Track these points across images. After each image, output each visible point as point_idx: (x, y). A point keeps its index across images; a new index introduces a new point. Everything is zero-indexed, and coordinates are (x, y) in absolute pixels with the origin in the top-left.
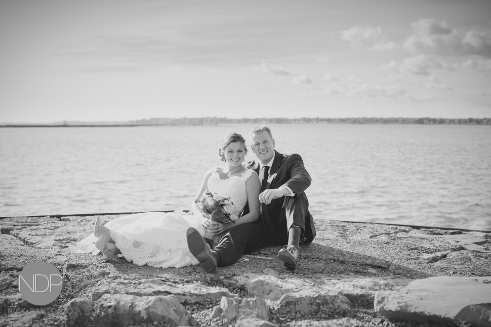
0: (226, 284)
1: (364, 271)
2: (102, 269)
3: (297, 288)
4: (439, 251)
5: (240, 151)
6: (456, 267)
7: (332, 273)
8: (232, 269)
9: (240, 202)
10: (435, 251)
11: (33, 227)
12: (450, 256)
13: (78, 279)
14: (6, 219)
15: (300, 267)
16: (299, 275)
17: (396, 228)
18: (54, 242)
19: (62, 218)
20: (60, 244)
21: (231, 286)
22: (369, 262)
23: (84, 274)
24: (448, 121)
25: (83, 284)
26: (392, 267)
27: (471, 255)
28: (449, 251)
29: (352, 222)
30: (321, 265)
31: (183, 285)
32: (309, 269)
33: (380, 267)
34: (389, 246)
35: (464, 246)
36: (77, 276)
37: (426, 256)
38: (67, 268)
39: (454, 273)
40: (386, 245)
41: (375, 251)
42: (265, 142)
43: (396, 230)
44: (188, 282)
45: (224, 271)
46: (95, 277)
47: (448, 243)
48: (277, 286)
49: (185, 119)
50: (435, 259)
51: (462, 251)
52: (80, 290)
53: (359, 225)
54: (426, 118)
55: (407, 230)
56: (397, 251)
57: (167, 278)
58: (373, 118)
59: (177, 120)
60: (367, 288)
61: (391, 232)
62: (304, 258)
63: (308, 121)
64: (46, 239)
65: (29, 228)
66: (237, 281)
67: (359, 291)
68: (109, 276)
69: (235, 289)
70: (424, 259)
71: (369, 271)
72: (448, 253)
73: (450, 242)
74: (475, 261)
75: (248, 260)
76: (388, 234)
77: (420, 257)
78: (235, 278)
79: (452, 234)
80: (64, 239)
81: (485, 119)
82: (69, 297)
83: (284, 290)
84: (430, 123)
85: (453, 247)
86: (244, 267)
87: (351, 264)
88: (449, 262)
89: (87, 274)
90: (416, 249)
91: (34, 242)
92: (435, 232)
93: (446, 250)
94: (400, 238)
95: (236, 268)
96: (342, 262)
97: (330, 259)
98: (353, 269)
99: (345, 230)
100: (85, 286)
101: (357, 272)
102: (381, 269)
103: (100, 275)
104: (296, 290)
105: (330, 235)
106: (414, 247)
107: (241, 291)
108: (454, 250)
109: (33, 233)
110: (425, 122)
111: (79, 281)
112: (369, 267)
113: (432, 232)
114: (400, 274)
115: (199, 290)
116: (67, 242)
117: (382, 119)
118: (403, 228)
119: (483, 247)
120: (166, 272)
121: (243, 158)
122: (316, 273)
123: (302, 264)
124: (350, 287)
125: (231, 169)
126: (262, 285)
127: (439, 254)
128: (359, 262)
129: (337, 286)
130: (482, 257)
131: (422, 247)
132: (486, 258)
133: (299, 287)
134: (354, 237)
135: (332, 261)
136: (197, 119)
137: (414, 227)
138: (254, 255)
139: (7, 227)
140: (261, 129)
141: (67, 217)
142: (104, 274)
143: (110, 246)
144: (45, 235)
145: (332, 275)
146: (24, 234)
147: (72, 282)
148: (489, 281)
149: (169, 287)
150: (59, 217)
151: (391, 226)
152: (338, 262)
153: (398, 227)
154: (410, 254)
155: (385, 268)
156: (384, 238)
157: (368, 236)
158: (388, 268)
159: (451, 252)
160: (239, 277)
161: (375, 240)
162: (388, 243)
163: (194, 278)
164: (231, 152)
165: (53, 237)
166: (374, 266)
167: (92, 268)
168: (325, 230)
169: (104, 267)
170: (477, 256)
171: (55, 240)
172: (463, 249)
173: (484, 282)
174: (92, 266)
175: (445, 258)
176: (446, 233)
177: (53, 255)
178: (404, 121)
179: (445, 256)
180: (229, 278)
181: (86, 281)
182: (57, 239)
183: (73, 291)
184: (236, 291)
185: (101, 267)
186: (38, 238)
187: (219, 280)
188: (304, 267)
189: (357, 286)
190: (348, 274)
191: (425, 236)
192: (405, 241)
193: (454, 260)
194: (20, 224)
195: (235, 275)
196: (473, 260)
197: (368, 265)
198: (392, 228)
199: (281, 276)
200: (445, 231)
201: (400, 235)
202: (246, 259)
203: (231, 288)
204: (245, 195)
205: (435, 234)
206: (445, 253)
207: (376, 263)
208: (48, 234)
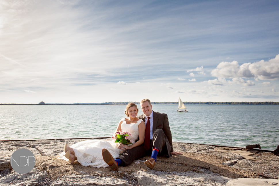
0: (128, 177)
1: (198, 170)
2: (67, 168)
3: (164, 182)
4: (232, 159)
5: (135, 111)
6: (244, 169)
7: (181, 171)
8: (131, 169)
9: (136, 135)
10: (230, 159)
11: (47, 145)
12: (239, 162)
13: (53, 174)
14: (36, 141)
15: (165, 168)
16: (165, 172)
17: (208, 147)
18: (52, 152)
19: (62, 140)
20: (54, 153)
21: (130, 178)
22: (199, 165)
23: (57, 171)
24: (218, 103)
25: (55, 176)
26: (211, 169)
27: (249, 162)
28: (237, 160)
29: (187, 143)
30: (175, 166)
31: (105, 178)
32: (170, 169)
33: (205, 168)
34: (207, 156)
35: (244, 157)
36: (53, 172)
37: (227, 162)
38: (49, 168)
39: (244, 172)
40: (206, 156)
41: (201, 159)
42: (147, 107)
43: (208, 148)
44: (108, 176)
45: (128, 170)
46: (62, 173)
47: (236, 155)
48: (153, 180)
49: (121, 102)
50: (232, 164)
51: (244, 159)
52: (53, 180)
53: (191, 145)
54: (209, 102)
55: (213, 147)
56: (212, 159)
57: (98, 173)
58: (189, 102)
59: (118, 103)
60: (201, 181)
61: (206, 149)
62: (167, 162)
63: (165, 103)
64: (50, 150)
65: (44, 145)
66: (134, 175)
67: (197, 184)
68: (69, 172)
69: (132, 180)
70: (226, 164)
71: (200, 170)
72: (237, 161)
73: (237, 155)
74: (252, 166)
75: (140, 163)
76: (205, 150)
77: (224, 162)
78: (133, 173)
79: (235, 150)
80: (57, 151)
81: (232, 102)
82: (47, 184)
83: (157, 182)
84: (211, 104)
85: (239, 157)
86: (138, 167)
87: (191, 166)
88: (239, 165)
89: (58, 171)
90: (221, 158)
91: (44, 152)
92: (226, 149)
93: (236, 159)
94: (211, 152)
95: (134, 168)
96: (186, 165)
97: (180, 163)
98: (192, 169)
99: (185, 147)
100: (56, 178)
101: (194, 171)
102: (206, 169)
103: (65, 172)
104: (164, 183)
105: (178, 150)
106: (219, 157)
107: (135, 181)
108: (240, 159)
109: (45, 147)
110: (209, 103)
111: (54, 175)
112: (200, 168)
113: (225, 148)
114: (216, 173)
115: (113, 181)
116: (58, 152)
117: (193, 102)
118: (211, 147)
119: (253, 158)
120: (99, 170)
121: (137, 114)
122: (173, 171)
123: (166, 166)
124: (192, 181)
125: (131, 119)
126: (146, 179)
127: (233, 161)
128: (194, 165)
129: (185, 180)
130: (255, 163)
131: (224, 157)
132: (258, 164)
133: (166, 181)
134: (189, 151)
135: (181, 164)
136: (126, 102)
137: (216, 146)
138: (142, 160)
139: (35, 144)
140: (145, 101)
141: (64, 140)
142: (67, 171)
143: (72, 156)
144: (50, 148)
145: (181, 172)
146: (41, 148)
147: (50, 175)
148: (275, 183)
149: (97, 179)
150: (61, 140)
151: (205, 146)
152: (184, 165)
153: (209, 146)
154: (219, 161)
155: (208, 169)
156: (204, 152)
157: (196, 151)
158: (209, 168)
159: (239, 160)
160: (135, 173)
161: (200, 153)
162: (207, 155)
163: (112, 173)
164: (131, 111)
165: (53, 150)
166: (202, 168)
167: (62, 168)
168: (176, 147)
169: (68, 167)
170: (253, 163)
171: (53, 151)
172: (244, 158)
173: (272, 184)
174: (62, 166)
175: (237, 163)
176: (232, 149)
177: (47, 160)
178: (201, 103)
179: (236, 162)
180: (129, 173)
181: (57, 175)
182: (54, 150)
183: (49, 181)
184: (133, 181)
185: (67, 167)
186: (46, 150)
187: (124, 174)
188: (167, 168)
189: (196, 181)
190: (190, 172)
191: (222, 151)
192: (214, 153)
193: (241, 164)
194: (42, 143)
195: (133, 172)
196: (251, 165)
197: (199, 167)
198: (206, 146)
199: (156, 173)
200: (231, 148)
201: (211, 150)
202: (139, 163)
203: (130, 179)
204: (138, 131)
205: (226, 150)
206: (236, 160)
207: (203, 166)
208: (51, 148)
